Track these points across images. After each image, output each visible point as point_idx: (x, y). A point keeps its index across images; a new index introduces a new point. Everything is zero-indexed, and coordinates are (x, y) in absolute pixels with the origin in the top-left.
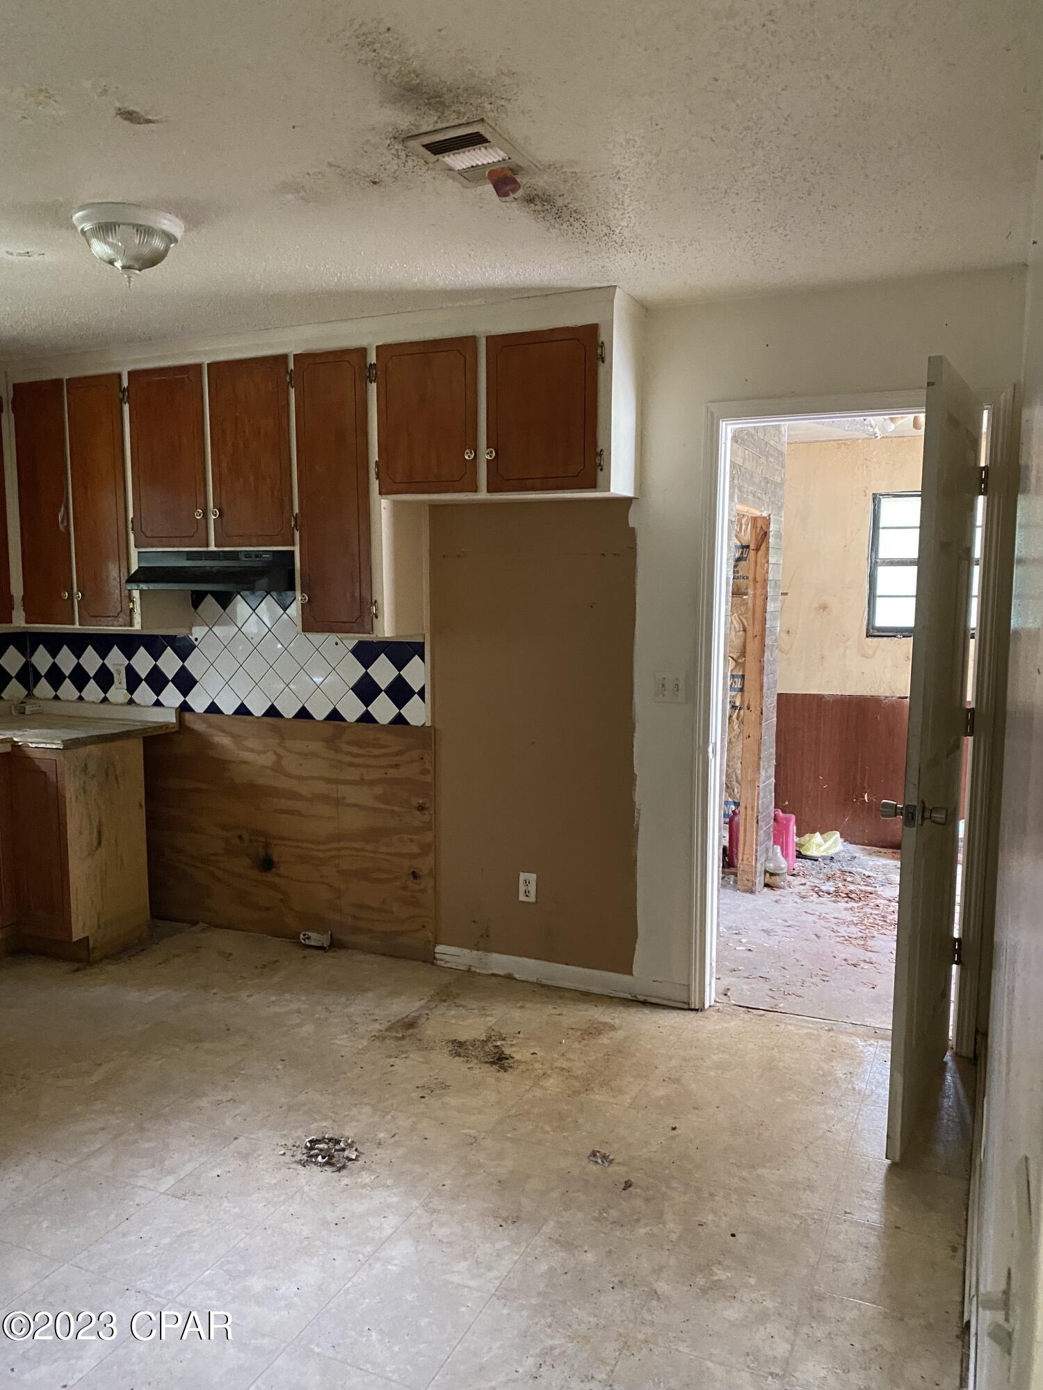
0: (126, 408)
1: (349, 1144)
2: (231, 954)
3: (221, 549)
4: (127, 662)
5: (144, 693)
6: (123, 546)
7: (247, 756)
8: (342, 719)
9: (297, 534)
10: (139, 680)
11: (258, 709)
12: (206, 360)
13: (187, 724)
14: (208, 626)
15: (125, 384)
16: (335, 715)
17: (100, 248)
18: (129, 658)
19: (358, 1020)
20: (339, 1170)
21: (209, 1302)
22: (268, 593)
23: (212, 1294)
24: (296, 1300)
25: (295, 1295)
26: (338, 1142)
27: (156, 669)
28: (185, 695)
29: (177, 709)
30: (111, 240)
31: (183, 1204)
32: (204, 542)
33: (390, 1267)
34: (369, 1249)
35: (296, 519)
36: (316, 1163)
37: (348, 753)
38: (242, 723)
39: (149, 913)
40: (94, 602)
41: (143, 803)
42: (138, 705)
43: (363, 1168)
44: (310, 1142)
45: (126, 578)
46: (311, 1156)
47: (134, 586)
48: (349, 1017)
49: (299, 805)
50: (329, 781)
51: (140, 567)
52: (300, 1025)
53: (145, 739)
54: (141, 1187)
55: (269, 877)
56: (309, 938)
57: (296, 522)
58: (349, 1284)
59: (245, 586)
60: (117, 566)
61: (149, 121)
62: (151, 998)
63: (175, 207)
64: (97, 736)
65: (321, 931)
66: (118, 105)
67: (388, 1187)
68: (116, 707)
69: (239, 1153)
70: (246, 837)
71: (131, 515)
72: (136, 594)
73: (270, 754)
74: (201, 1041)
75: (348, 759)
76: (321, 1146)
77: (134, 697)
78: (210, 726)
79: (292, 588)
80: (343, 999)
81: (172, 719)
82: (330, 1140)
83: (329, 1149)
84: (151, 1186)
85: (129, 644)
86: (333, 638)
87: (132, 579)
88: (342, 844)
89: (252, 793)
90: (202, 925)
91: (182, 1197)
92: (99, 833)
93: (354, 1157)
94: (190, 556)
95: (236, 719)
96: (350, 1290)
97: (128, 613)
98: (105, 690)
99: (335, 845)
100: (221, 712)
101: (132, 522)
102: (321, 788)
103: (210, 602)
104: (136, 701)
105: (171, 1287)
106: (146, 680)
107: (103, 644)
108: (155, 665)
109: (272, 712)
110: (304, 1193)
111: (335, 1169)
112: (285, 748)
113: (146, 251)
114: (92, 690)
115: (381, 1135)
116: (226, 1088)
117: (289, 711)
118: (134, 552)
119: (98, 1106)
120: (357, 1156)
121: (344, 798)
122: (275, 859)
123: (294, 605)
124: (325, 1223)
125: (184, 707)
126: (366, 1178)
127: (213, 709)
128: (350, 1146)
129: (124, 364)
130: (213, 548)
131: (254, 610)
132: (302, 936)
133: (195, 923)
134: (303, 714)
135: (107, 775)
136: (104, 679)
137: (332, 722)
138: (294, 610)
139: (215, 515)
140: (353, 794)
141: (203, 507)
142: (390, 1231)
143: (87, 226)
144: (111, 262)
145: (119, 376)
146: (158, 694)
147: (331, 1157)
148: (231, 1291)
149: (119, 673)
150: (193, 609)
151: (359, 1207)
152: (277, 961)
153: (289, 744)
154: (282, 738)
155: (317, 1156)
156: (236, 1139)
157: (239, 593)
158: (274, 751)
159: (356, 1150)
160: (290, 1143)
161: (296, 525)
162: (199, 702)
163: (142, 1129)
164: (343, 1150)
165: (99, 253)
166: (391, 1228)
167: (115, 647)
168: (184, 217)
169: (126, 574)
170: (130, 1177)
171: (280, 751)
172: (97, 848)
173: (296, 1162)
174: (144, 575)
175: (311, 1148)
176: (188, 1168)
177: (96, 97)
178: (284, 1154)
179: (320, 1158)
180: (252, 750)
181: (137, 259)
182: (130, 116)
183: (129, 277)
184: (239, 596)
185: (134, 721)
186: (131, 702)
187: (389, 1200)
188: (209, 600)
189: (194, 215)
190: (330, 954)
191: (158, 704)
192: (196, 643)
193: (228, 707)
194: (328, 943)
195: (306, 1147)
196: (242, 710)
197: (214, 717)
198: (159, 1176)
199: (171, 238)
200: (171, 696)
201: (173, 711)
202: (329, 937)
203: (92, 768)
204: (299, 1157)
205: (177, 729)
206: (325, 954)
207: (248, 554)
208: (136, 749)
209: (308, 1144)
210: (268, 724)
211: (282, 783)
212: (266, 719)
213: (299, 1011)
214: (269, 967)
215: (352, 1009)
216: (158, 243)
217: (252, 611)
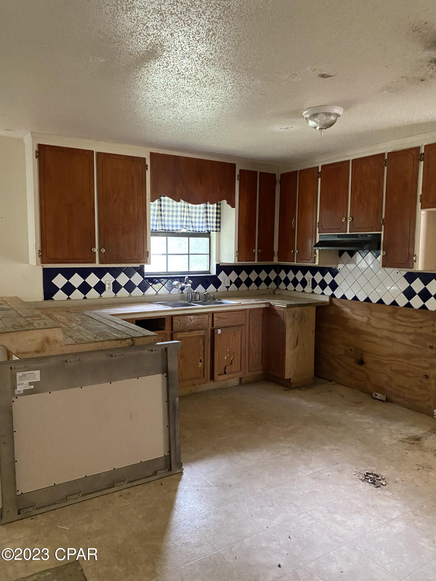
0: (320, 179)
1: (382, 479)
2: (344, 396)
3: (351, 233)
4: (313, 277)
5: (318, 289)
6: (314, 232)
7: (355, 317)
8: (397, 305)
9: (383, 226)
10: (317, 284)
11: (362, 299)
12: (352, 158)
13: (333, 302)
14: (344, 264)
15: (320, 170)
16: (394, 303)
17: (312, 123)
18: (313, 275)
19: (394, 432)
20: (377, 487)
21: (320, 518)
22: (370, 251)
23: (321, 515)
24: (353, 528)
25: (353, 526)
26: (378, 476)
27: (323, 280)
28: (333, 291)
29: (330, 296)
30: (315, 120)
31: (314, 481)
32: (345, 231)
33: (393, 530)
34: (385, 520)
35: (383, 220)
36: (368, 482)
37: (399, 320)
38: (355, 304)
39: (313, 374)
40: (303, 254)
41: (314, 331)
42: (315, 294)
43: (388, 490)
44: (366, 473)
45: (314, 245)
46: (366, 479)
47: (316, 248)
48: (390, 430)
49: (377, 340)
50: (390, 331)
51: (319, 241)
52: (369, 428)
53: (316, 307)
54: (300, 471)
55: (361, 368)
56: (377, 395)
57: (383, 222)
58: (375, 530)
59: (360, 248)
60: (311, 241)
61: (330, 76)
62: (311, 406)
63: (339, 104)
64: (299, 304)
65: (383, 394)
66: (319, 73)
67: (397, 500)
68: (307, 294)
69: (338, 470)
70: (353, 349)
71: (318, 221)
72: (317, 251)
73: (365, 317)
74: (328, 425)
75: (398, 322)
76: (371, 476)
77: (314, 290)
78: (343, 304)
79: (379, 249)
80: (389, 423)
81: (328, 300)
82: (375, 475)
83: (374, 478)
84: (304, 471)
85: (314, 270)
86: (396, 270)
87: (317, 245)
88: (393, 359)
89: (357, 332)
90: (334, 382)
91: (314, 479)
92: (297, 340)
93: (384, 484)
94: (339, 236)
95: (353, 302)
96: (375, 532)
97: (314, 258)
98: (304, 287)
99: (391, 358)
100: (347, 299)
101: (318, 223)
102: (385, 333)
103: (346, 255)
104: (315, 292)
105: (306, 508)
106: (319, 284)
107: (304, 270)
108: (323, 279)
109: (368, 300)
110: (361, 491)
111: (375, 486)
112: (372, 315)
113: (328, 121)
114: (299, 287)
115: (397, 479)
116: (336, 445)
117: (374, 300)
118: (318, 235)
119: (288, 439)
120: (385, 484)
121: (396, 339)
122: (365, 360)
123: (379, 256)
124: (368, 505)
125: (333, 296)
126: (388, 493)
127: (344, 297)
128: (383, 479)
129: (319, 163)
130: (348, 233)
131: (363, 258)
132: (374, 394)
133: (331, 381)
134: (381, 302)
135: (301, 318)
136: (304, 283)
137: (393, 306)
138: (380, 258)
139: (350, 220)
140: (399, 337)
141: (346, 217)
142: (396, 517)
143: (308, 116)
144: (315, 128)
145: (318, 167)
146: (323, 290)
147: (375, 481)
148: (328, 517)
149: (309, 281)
150: (339, 257)
151: (383, 503)
152: (362, 402)
153: (373, 314)
154: (371, 311)
155: (368, 479)
156: (337, 464)
157: (358, 251)
158: (368, 317)
159: (385, 482)
160: (358, 472)
161: (383, 223)
162: (338, 294)
163: (302, 451)
164: (380, 480)
165: (311, 125)
166: (396, 515)
167: (309, 271)
168: (344, 107)
169: (314, 244)
170: (297, 466)
171: (370, 317)
172: (296, 346)
173: (360, 479)
174: (322, 244)
175: (366, 476)
176: (317, 470)
177: (312, 72)
178: (355, 475)
179: (369, 480)
180: (358, 315)
181: (325, 125)
182: (323, 76)
183: (321, 132)
184: (358, 253)
185: (313, 300)
186: (313, 292)
187: (397, 504)
188: (346, 253)
189: (347, 105)
190: (385, 403)
191: (323, 294)
192: (339, 271)
193: (350, 297)
194: (385, 399)
195: (365, 475)
196: (355, 298)
197: (343, 300)
198: (307, 469)
199: (338, 115)
200: (328, 291)
201: (328, 297)
202: (385, 397)
203: (296, 316)
204: (361, 478)
205: (329, 304)
206: (383, 403)
207: (362, 235)
208: (313, 310)
209: (366, 474)
210: (365, 305)
211: (371, 330)
212: (365, 303)
213: (369, 423)
214: (358, 403)
215: (392, 427)
216: (333, 118)
217: (362, 258)
